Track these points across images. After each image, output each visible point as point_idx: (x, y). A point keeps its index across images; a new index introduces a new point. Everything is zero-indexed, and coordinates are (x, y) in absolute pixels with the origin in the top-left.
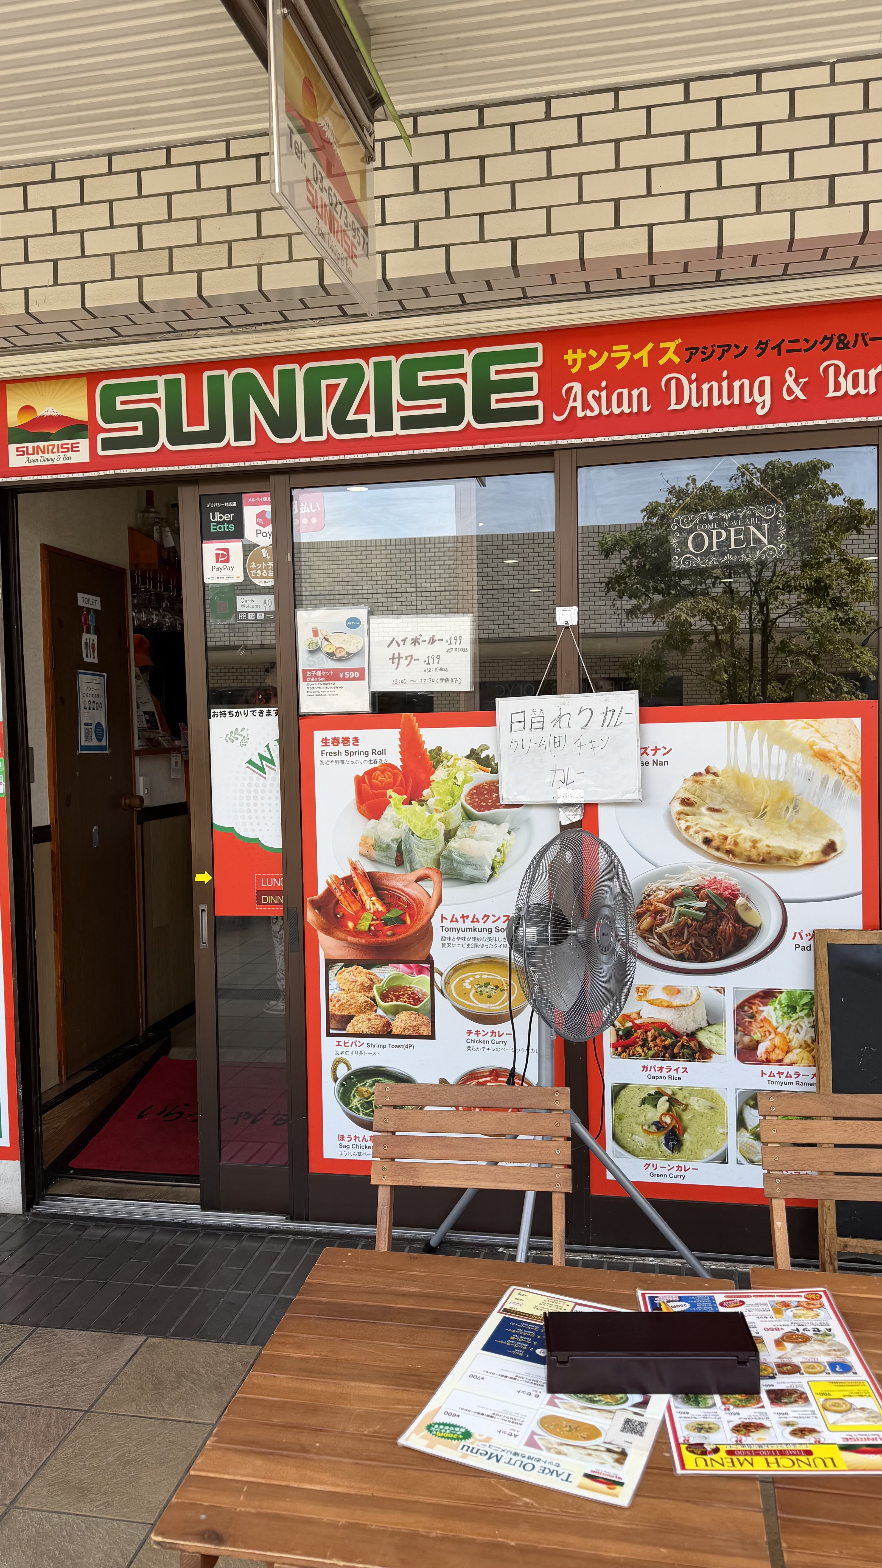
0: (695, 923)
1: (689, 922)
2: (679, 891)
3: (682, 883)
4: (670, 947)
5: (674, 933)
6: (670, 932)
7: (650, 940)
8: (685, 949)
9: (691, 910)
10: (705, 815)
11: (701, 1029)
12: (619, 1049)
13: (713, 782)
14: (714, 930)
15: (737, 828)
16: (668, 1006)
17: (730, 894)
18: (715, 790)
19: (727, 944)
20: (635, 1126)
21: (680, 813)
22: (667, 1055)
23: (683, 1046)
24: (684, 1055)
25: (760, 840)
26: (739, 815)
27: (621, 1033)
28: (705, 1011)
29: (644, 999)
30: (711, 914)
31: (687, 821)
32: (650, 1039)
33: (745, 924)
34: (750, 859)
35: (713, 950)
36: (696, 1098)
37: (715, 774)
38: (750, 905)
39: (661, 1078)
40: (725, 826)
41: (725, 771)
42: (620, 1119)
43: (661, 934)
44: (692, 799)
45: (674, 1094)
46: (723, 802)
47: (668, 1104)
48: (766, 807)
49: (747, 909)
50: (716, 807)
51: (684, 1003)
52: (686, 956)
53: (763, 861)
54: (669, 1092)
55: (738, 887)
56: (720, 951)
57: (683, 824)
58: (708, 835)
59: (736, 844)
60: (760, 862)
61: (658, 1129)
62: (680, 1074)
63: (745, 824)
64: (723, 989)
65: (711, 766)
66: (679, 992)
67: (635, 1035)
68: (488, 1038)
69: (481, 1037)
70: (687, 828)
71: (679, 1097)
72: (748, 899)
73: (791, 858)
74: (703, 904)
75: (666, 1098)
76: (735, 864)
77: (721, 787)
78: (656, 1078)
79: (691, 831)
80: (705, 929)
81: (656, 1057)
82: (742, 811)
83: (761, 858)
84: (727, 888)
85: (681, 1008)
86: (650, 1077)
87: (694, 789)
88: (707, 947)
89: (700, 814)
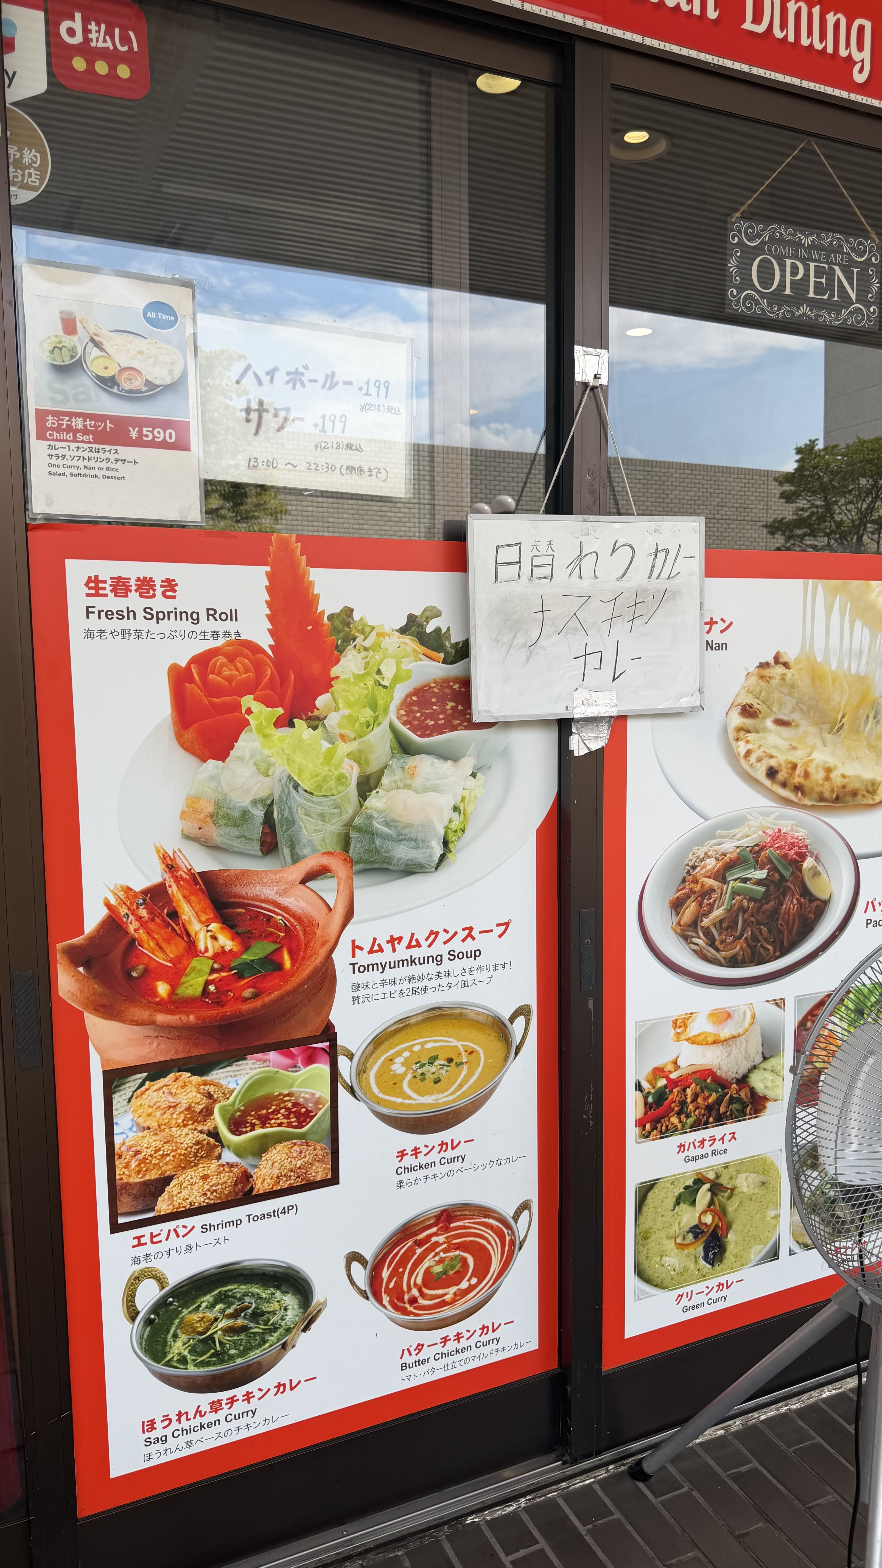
0: (752, 904)
1: (745, 903)
2: (734, 856)
3: (738, 843)
4: (719, 946)
5: (725, 925)
6: (719, 924)
7: (695, 940)
8: (738, 947)
9: (748, 885)
10: (770, 731)
11: (755, 1067)
12: (648, 1126)
13: (783, 677)
14: (775, 912)
15: (808, 750)
16: (714, 1042)
17: (796, 853)
18: (785, 690)
19: (790, 932)
20: (665, 1242)
21: (739, 729)
22: (711, 1119)
23: (732, 1100)
24: (731, 1114)
25: (835, 768)
26: (813, 730)
27: (650, 1100)
28: (760, 1039)
29: (683, 1037)
30: (772, 887)
31: (747, 742)
32: (689, 1100)
33: (812, 898)
34: (822, 799)
35: (773, 944)
36: (744, 1175)
37: (786, 665)
38: (819, 868)
39: (703, 1156)
40: (795, 748)
41: (798, 660)
42: (646, 1238)
43: (708, 928)
44: (756, 706)
45: (718, 1177)
46: (793, 710)
47: (709, 1194)
48: (843, 717)
49: (816, 874)
50: (785, 718)
51: (735, 1033)
52: (740, 958)
53: (837, 799)
54: (711, 1176)
55: (807, 842)
56: (782, 943)
57: (742, 748)
58: (773, 763)
59: (807, 775)
60: (833, 802)
61: (696, 1237)
62: (727, 1144)
63: (818, 743)
64: (783, 1000)
65: (782, 651)
66: (729, 1016)
67: (670, 1097)
68: (434, 1156)
69: (422, 1159)
70: (748, 753)
71: (724, 1181)
72: (817, 859)
73: (868, 792)
74: (761, 874)
75: (708, 1186)
76: (804, 807)
77: (792, 686)
78: (695, 1159)
79: (753, 758)
80: (764, 913)
81: (697, 1125)
82: (816, 724)
83: (834, 796)
84: (793, 845)
85: (731, 1042)
86: (687, 1160)
87: (758, 689)
88: (766, 939)
89: (765, 730)
